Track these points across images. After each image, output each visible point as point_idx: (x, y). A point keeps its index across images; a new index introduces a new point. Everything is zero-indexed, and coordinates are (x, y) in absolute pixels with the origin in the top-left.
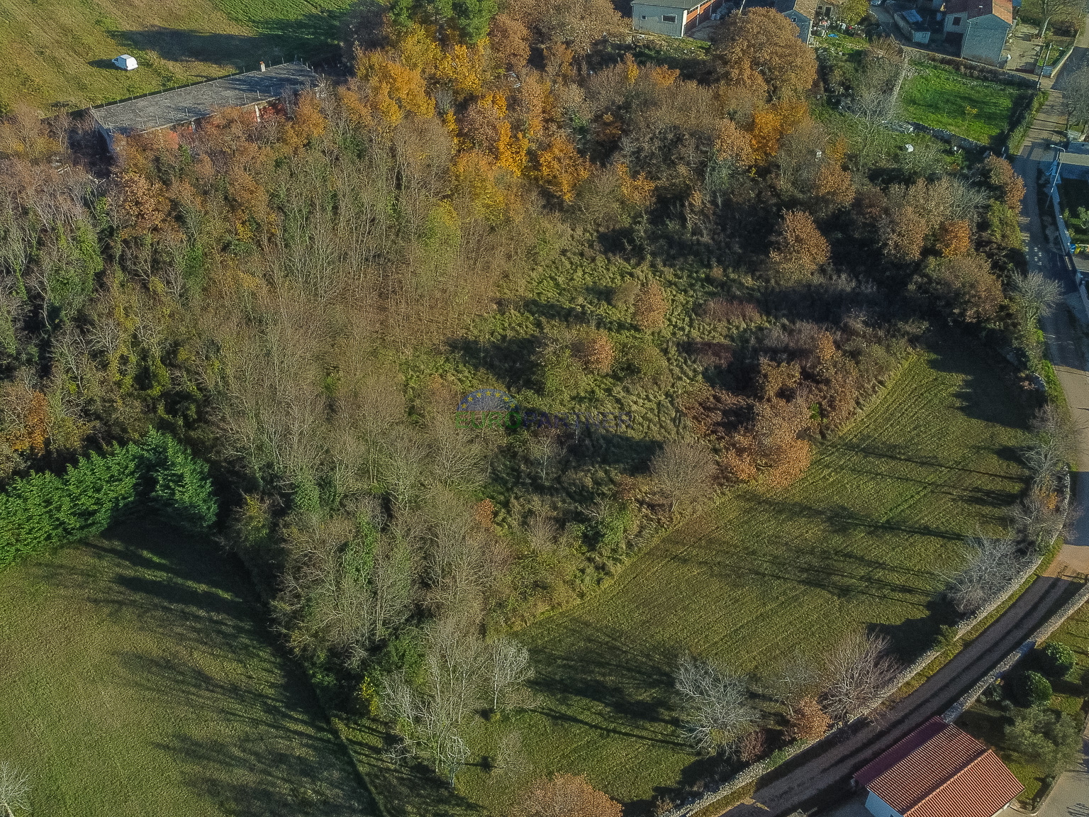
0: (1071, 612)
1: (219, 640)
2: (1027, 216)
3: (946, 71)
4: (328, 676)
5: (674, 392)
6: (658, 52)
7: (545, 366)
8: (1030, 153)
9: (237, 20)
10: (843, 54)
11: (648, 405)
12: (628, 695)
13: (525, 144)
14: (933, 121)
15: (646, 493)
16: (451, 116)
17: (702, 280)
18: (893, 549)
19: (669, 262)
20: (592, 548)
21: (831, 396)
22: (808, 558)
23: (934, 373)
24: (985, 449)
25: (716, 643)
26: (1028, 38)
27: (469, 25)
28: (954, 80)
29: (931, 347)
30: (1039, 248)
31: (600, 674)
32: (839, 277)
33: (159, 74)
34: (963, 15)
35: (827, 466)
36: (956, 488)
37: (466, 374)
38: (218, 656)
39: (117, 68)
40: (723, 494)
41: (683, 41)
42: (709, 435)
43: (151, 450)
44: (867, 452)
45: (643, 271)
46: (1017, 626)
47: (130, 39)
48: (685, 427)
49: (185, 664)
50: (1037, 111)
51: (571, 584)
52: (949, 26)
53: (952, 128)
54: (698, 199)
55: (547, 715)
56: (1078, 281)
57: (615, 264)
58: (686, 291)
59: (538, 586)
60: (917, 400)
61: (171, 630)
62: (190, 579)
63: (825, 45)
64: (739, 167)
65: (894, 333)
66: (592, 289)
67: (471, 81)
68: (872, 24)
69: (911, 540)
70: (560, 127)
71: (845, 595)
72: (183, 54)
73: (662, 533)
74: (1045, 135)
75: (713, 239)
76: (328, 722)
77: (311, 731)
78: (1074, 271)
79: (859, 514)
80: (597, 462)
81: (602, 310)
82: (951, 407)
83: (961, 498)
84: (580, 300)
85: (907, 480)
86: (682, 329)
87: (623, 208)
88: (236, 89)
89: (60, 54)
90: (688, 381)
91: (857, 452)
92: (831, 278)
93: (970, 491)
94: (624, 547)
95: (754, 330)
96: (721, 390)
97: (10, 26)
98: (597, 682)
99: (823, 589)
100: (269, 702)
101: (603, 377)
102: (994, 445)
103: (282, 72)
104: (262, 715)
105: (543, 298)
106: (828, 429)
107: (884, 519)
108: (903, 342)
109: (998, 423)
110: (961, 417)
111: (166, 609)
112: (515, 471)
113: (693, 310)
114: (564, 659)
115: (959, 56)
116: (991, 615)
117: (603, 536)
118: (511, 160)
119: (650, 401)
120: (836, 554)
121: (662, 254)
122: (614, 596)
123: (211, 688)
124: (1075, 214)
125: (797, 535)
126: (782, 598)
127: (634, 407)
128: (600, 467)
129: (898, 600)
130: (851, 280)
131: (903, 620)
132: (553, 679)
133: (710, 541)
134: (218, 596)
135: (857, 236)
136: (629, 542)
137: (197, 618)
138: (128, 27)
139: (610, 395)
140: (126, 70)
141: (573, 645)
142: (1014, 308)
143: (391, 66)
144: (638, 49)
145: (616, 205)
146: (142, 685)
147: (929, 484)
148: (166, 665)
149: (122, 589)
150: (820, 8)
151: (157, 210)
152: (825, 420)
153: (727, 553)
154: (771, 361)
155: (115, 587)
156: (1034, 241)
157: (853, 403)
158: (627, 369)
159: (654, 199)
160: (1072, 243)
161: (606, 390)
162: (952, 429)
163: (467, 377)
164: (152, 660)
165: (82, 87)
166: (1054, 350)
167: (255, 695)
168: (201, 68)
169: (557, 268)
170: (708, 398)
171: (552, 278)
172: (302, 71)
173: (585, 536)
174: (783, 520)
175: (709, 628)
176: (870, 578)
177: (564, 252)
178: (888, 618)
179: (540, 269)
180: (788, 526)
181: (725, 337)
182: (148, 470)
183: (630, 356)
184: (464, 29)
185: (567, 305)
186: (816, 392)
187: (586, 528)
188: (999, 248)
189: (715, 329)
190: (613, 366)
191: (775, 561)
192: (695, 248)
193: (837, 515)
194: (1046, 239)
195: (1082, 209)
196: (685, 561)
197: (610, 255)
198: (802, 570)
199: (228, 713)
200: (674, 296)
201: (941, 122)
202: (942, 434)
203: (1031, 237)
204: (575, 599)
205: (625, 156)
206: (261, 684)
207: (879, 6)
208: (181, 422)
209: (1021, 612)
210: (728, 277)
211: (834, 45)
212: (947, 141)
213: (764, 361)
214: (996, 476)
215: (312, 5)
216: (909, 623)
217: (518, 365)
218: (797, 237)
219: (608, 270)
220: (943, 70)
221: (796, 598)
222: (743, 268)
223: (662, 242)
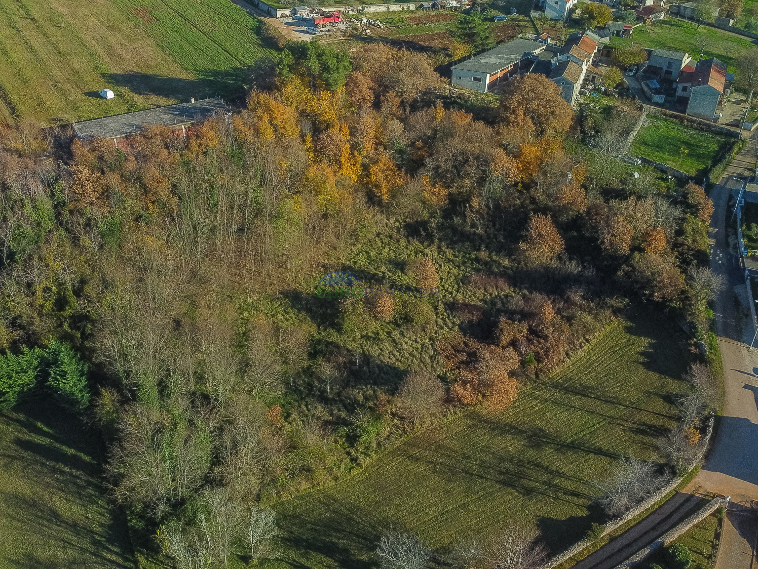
0: (696, 521)
1: (74, 489)
2: (716, 227)
3: (673, 123)
4: (140, 522)
5: (436, 337)
6: (466, 102)
7: (345, 313)
8: (726, 183)
9: (186, 69)
10: (599, 108)
11: (415, 345)
12: (353, 555)
13: (360, 159)
14: (657, 157)
15: (399, 408)
16: (309, 138)
17: (472, 260)
18: (572, 463)
19: (451, 246)
20: (352, 445)
21: (547, 348)
22: (507, 464)
23: (628, 336)
24: (655, 394)
25: (425, 522)
26: (739, 102)
27: (330, 78)
28: (678, 129)
29: (629, 318)
30: (721, 251)
31: (335, 537)
32: (570, 262)
33: (127, 102)
34: (688, 85)
35: (536, 399)
36: (628, 422)
37: (292, 315)
38: (69, 501)
39: (101, 97)
40: (455, 413)
41: (486, 95)
42: (454, 369)
43: (51, 353)
44: (567, 390)
45: (432, 251)
46: (654, 528)
47: (113, 79)
48: (438, 363)
49: (46, 505)
50: (737, 153)
51: (329, 470)
52: (680, 93)
53: (670, 162)
54: (475, 203)
55: (291, 564)
56: (746, 275)
57: (412, 245)
58: (459, 267)
59: (304, 469)
60: (611, 355)
61: (43, 480)
62: (64, 445)
63: (588, 102)
64: (508, 182)
65: (602, 305)
66: (393, 261)
67: (330, 115)
68: (624, 89)
69: (587, 457)
70: (385, 149)
71: (528, 494)
72: (146, 90)
73: (405, 438)
74: (740, 171)
75: (486, 231)
76: (133, 556)
77: (120, 560)
78: (744, 269)
79: (551, 435)
80: (370, 383)
81: (398, 276)
82: (636, 361)
83: (630, 429)
84: (383, 269)
85: (593, 413)
86: (451, 293)
87: (424, 207)
88: (171, 114)
89: (66, 87)
90: (448, 330)
91: (560, 390)
92: (565, 263)
93: (638, 425)
94: (375, 446)
95: (502, 296)
96: (470, 338)
97: (40, 68)
98: (333, 543)
99: (514, 489)
100: (96, 537)
101: (387, 323)
102: (662, 392)
103: (205, 104)
104: (89, 546)
105: (357, 265)
106: (541, 371)
107: (570, 440)
108: (608, 312)
109: (668, 376)
110: (641, 369)
111: (43, 464)
112: (310, 386)
113: (461, 280)
114: (313, 524)
115: (684, 112)
116: (634, 519)
117: (359, 437)
118: (350, 170)
119: (417, 342)
120: (528, 463)
121: (447, 239)
122: (360, 481)
123: (59, 523)
124: (749, 228)
125: (503, 447)
126: (481, 493)
127: (405, 346)
128: (371, 387)
129: (567, 501)
130: (578, 266)
131: (568, 516)
132: (301, 538)
133: (438, 447)
134: (80, 458)
135: (587, 235)
136: (379, 443)
137: (63, 473)
138: (115, 71)
139: (390, 336)
140: (106, 99)
141: (322, 514)
142: (692, 293)
143: (272, 102)
144: (453, 99)
145: (419, 205)
146: (12, 517)
147: (608, 417)
148: (32, 504)
149: (17, 448)
150: (588, 76)
151: (94, 191)
152: (540, 365)
153: (449, 456)
154: (509, 319)
155: (13, 446)
156: (718, 245)
157: (563, 354)
158: (404, 319)
159: (447, 201)
160: (746, 249)
161: (388, 333)
162: (633, 378)
163: (292, 317)
164: (24, 500)
165: (75, 109)
166: (719, 326)
167: (88, 531)
168: (155, 99)
169: (371, 245)
170: (459, 343)
171: (366, 252)
172: (218, 104)
173: (348, 436)
174: (495, 435)
175: (423, 511)
176: (550, 483)
177: (378, 235)
178: (557, 514)
179: (359, 246)
180: (497, 440)
181: (481, 301)
182: (46, 366)
183: (408, 310)
184: (326, 80)
185: (373, 271)
186: (537, 344)
187: (349, 430)
188: (689, 249)
189: (474, 295)
190: (395, 316)
191: (483, 464)
192: (471, 237)
193: (535, 434)
194: (728, 245)
195: (754, 225)
196: (417, 459)
197: (410, 238)
198: (502, 473)
199: (66, 542)
200: (450, 269)
201: (663, 158)
202: (625, 381)
203: (717, 243)
204: (330, 481)
205: (428, 171)
206: (94, 523)
207: (631, 76)
208: (79, 335)
209: (658, 518)
210: (491, 259)
211: (594, 101)
212: (663, 171)
213: (503, 318)
214: (659, 414)
215: (239, 61)
216: (572, 519)
217: (329, 311)
218: (539, 233)
219: (407, 248)
220: (671, 122)
221: (491, 494)
222: (503, 253)
223: (448, 231)
